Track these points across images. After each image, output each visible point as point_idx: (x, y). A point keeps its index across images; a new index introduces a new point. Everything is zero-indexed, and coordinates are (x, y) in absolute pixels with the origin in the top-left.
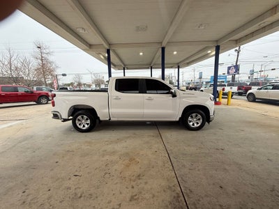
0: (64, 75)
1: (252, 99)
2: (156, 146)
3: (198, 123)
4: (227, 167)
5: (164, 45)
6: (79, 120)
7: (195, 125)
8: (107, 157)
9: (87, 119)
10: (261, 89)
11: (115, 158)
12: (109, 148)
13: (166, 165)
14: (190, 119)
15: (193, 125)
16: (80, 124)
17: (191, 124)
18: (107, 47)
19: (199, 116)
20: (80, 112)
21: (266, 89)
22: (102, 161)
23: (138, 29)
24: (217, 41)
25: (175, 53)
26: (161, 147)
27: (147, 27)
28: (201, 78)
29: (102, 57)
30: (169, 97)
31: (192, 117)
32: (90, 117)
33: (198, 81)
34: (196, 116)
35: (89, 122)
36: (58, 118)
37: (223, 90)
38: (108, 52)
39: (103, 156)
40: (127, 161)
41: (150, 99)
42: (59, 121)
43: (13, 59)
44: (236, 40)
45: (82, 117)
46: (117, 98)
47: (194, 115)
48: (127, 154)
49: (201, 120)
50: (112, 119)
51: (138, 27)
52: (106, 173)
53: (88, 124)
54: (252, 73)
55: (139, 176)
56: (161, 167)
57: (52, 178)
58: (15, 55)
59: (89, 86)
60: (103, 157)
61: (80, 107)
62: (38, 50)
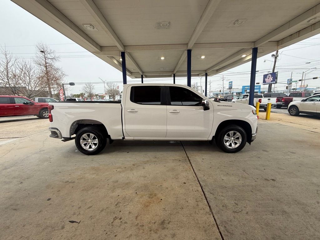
0: (72, 84)
1: (294, 112)
2: (184, 174)
3: (236, 143)
4: (286, 208)
5: (190, 47)
6: (84, 139)
7: (233, 145)
8: (118, 192)
9: (94, 138)
10: (305, 100)
11: (129, 192)
12: (122, 177)
13: (201, 205)
14: (226, 138)
15: (230, 145)
16: (85, 145)
17: (228, 144)
18: (122, 49)
19: (238, 134)
20: (85, 129)
21: (312, 100)
22: (112, 197)
23: (159, 26)
24: (254, 42)
25: (203, 57)
26: (191, 176)
27: (169, 23)
28: (230, 88)
29: (116, 62)
30: (200, 110)
31: (229, 135)
32: (98, 136)
33: (228, 91)
34: (235, 134)
35: (96, 141)
36: (57, 137)
37: (260, 101)
38: (123, 55)
39: (113, 189)
40: (146, 198)
41: (175, 112)
42: (59, 141)
43: (10, 64)
44: (278, 41)
45: (89, 136)
46: (133, 111)
47: (231, 133)
48: (146, 187)
49: (240, 140)
50: (126, 138)
51: (159, 24)
52: (115, 218)
53: (95, 144)
54: (290, 82)
55: (163, 223)
56: (194, 208)
57: (38, 225)
58: (13, 60)
59: (102, 97)
60: (113, 191)
61: (85, 123)
62: (42, 55)
